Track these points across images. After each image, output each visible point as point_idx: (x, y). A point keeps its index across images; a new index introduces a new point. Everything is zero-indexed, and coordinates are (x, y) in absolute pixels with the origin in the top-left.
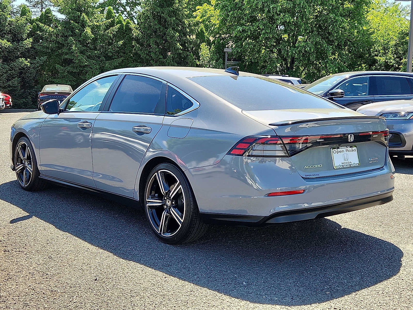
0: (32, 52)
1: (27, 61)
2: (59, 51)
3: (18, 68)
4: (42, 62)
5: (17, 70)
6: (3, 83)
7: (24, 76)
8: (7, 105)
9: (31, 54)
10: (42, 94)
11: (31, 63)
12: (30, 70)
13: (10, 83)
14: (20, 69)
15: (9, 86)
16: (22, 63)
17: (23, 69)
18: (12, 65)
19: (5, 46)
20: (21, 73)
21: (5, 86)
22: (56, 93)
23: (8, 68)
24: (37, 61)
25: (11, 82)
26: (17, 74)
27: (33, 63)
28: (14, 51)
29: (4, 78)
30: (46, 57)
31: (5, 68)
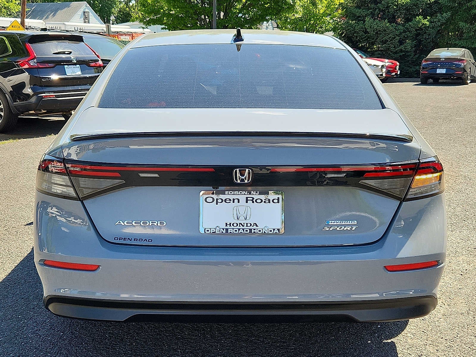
0: (435, 8)
1: (427, 20)
2: (468, 5)
3: (415, 29)
4: (445, 20)
5: (413, 31)
6: (395, 47)
7: (421, 39)
8: (392, 74)
9: (434, 10)
10: (427, 60)
11: (431, 22)
12: (428, 31)
13: (402, 47)
14: (416, 30)
15: (401, 51)
16: (419, 22)
17: (421, 29)
18: (408, 26)
19: (402, 3)
20: (418, 35)
21: (396, 51)
22: (442, 59)
23: (402, 29)
24: (438, 19)
25: (404, 46)
26: (413, 37)
27: (434, 21)
28: (412, 8)
29: (396, 41)
30: (449, 14)
31: (399, 29)
